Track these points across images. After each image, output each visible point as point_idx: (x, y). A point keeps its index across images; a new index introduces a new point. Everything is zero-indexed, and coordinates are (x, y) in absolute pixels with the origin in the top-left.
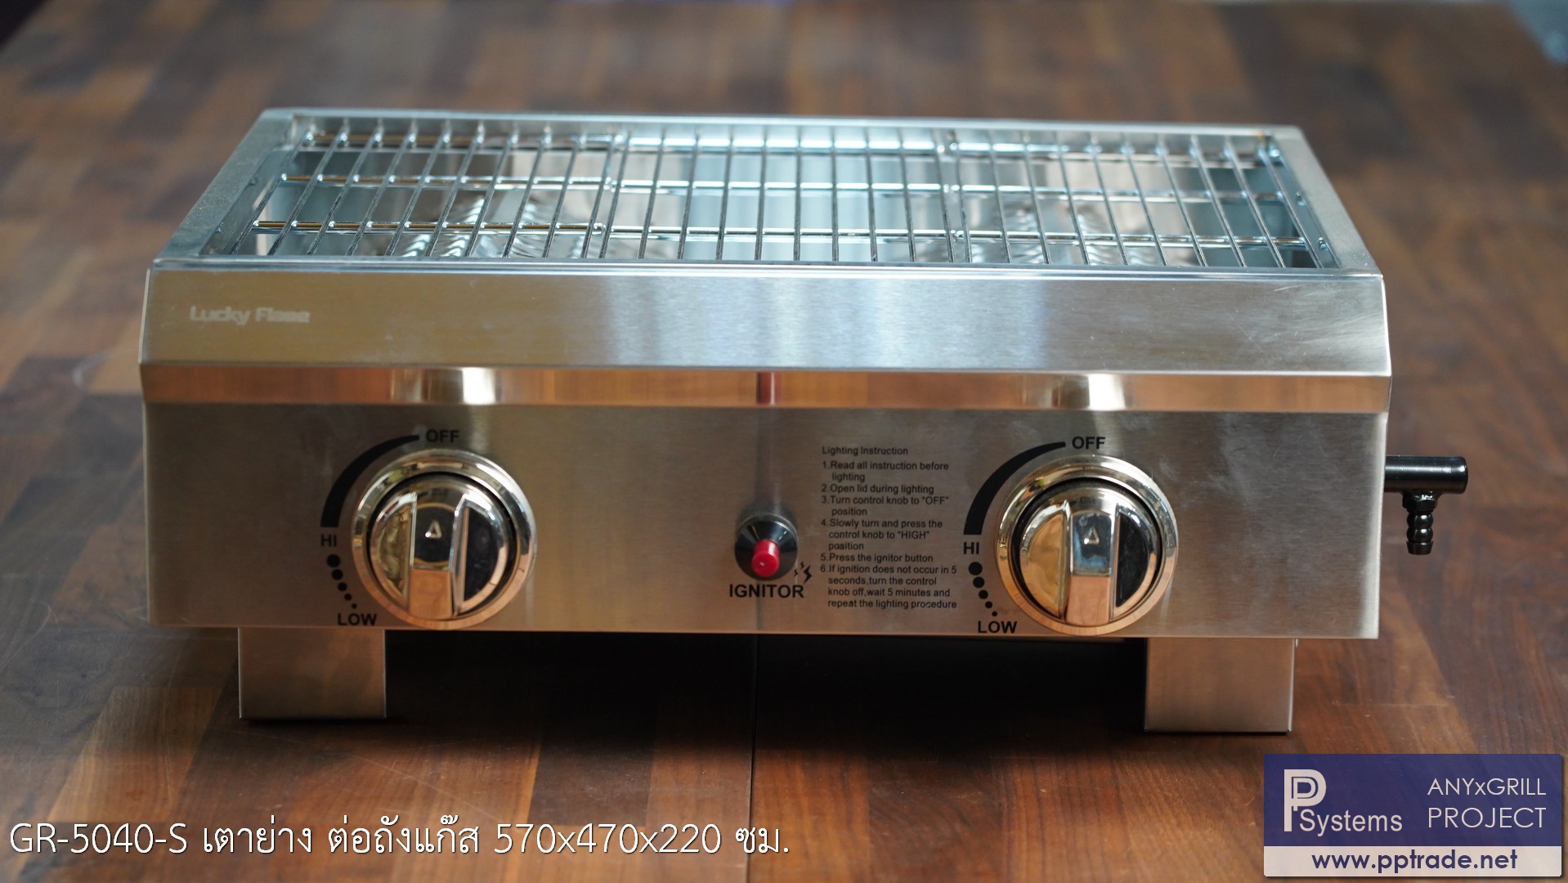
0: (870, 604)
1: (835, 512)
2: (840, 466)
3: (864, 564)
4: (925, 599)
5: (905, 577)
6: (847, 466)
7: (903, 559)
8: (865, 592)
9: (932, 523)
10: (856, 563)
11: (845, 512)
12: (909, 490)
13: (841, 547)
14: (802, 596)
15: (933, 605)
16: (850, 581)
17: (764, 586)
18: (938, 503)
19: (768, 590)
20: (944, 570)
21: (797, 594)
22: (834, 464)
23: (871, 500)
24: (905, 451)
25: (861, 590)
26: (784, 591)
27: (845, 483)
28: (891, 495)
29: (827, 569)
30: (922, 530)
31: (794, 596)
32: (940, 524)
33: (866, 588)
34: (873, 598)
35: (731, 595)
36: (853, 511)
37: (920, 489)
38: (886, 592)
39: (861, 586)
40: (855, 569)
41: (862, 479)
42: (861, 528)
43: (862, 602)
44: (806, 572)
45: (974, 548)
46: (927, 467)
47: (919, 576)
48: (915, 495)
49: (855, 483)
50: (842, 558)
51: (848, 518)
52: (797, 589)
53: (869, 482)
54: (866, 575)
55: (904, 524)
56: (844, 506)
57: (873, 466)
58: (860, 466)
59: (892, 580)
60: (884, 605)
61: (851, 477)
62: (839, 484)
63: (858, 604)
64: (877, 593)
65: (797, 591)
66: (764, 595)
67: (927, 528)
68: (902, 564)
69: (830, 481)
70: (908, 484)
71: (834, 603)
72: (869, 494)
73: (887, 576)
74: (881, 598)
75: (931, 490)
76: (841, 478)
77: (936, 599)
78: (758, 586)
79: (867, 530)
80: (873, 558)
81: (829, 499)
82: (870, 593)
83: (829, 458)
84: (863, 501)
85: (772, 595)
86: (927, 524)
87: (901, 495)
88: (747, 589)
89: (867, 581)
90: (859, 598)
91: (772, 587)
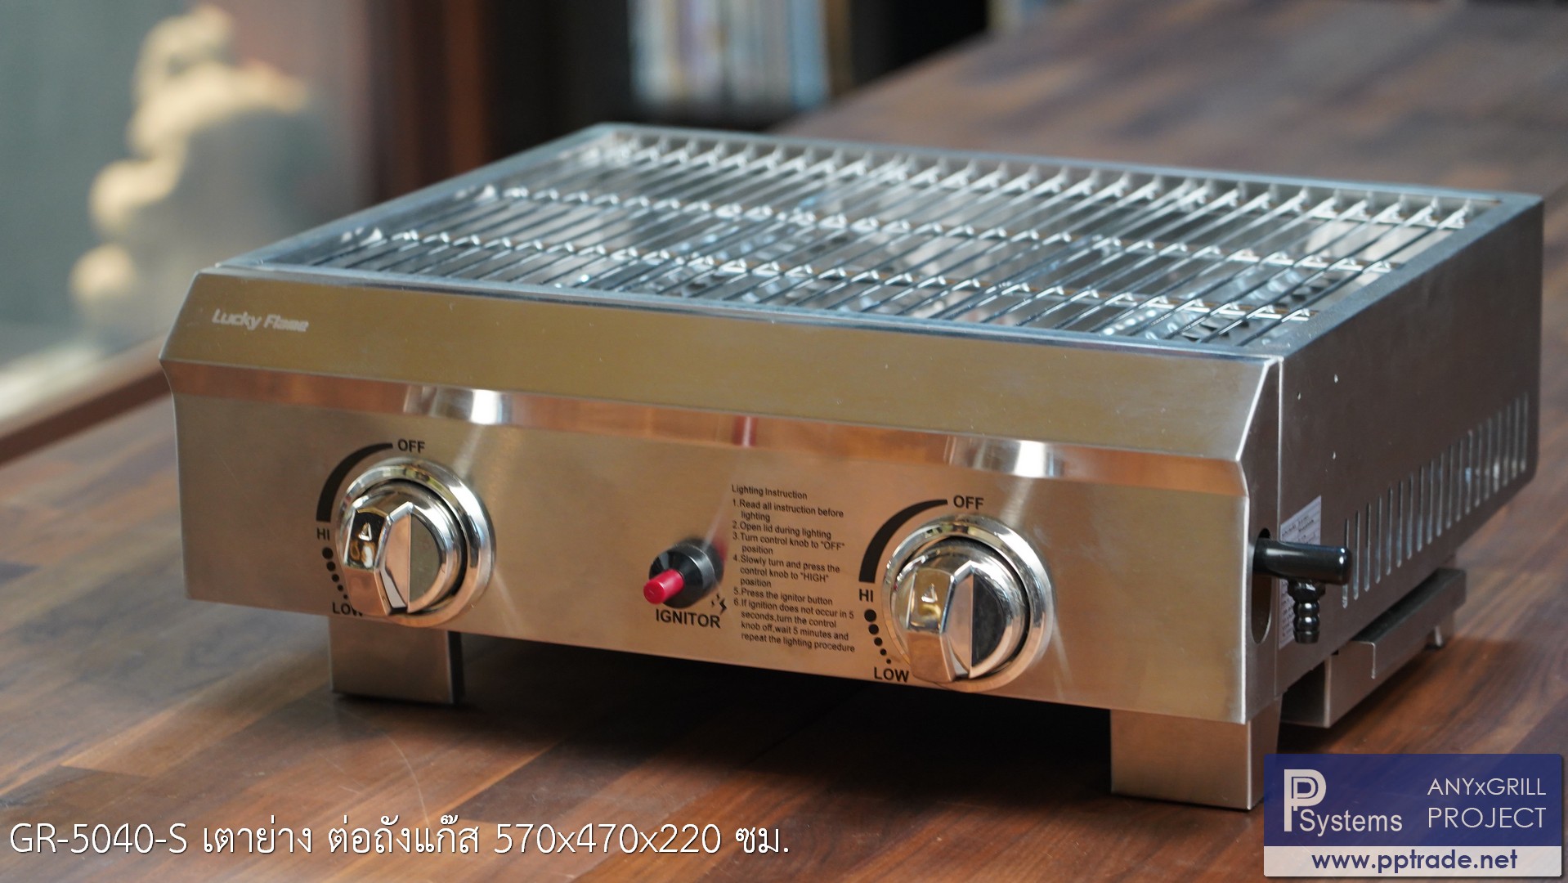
0: (778, 640)
1: (745, 549)
2: (748, 505)
3: (772, 601)
4: (826, 640)
5: (807, 617)
6: (754, 505)
7: (806, 600)
8: (774, 629)
9: (830, 567)
10: (765, 599)
11: (754, 550)
12: (809, 534)
13: (751, 583)
14: (718, 626)
15: (834, 647)
16: (760, 616)
17: (685, 614)
18: (835, 548)
19: (689, 617)
20: (843, 614)
21: (714, 624)
22: (742, 502)
23: (776, 540)
24: (804, 496)
25: (770, 626)
26: (703, 620)
27: (753, 522)
28: (794, 537)
29: (740, 602)
30: (822, 573)
31: (712, 625)
32: (837, 570)
33: (776, 624)
34: (780, 635)
35: (658, 619)
36: (760, 550)
37: (819, 534)
38: (792, 631)
39: (770, 622)
40: (764, 605)
41: (768, 519)
42: (768, 567)
43: (772, 638)
44: (722, 604)
45: (867, 595)
46: (824, 513)
47: (820, 618)
48: (814, 539)
49: (761, 522)
50: (752, 593)
51: (756, 555)
52: (715, 619)
53: (774, 523)
54: (774, 612)
55: (806, 566)
56: (752, 544)
57: (777, 507)
58: (765, 507)
59: (797, 619)
60: (790, 643)
61: (758, 516)
62: (747, 522)
63: (768, 639)
64: (784, 630)
65: (714, 621)
66: (686, 622)
67: (826, 572)
68: (806, 604)
69: (739, 519)
70: (809, 528)
71: (746, 636)
72: (773, 535)
73: (792, 615)
74: (789, 636)
75: (829, 536)
76: (748, 516)
77: (837, 642)
78: (681, 613)
79: (774, 569)
80: (779, 596)
81: (739, 536)
82: (778, 629)
83: (738, 497)
84: (769, 540)
85: (692, 623)
86: (826, 568)
87: (802, 538)
88: (672, 616)
89: (775, 618)
90: (768, 633)
91: (692, 615)
